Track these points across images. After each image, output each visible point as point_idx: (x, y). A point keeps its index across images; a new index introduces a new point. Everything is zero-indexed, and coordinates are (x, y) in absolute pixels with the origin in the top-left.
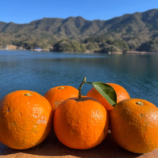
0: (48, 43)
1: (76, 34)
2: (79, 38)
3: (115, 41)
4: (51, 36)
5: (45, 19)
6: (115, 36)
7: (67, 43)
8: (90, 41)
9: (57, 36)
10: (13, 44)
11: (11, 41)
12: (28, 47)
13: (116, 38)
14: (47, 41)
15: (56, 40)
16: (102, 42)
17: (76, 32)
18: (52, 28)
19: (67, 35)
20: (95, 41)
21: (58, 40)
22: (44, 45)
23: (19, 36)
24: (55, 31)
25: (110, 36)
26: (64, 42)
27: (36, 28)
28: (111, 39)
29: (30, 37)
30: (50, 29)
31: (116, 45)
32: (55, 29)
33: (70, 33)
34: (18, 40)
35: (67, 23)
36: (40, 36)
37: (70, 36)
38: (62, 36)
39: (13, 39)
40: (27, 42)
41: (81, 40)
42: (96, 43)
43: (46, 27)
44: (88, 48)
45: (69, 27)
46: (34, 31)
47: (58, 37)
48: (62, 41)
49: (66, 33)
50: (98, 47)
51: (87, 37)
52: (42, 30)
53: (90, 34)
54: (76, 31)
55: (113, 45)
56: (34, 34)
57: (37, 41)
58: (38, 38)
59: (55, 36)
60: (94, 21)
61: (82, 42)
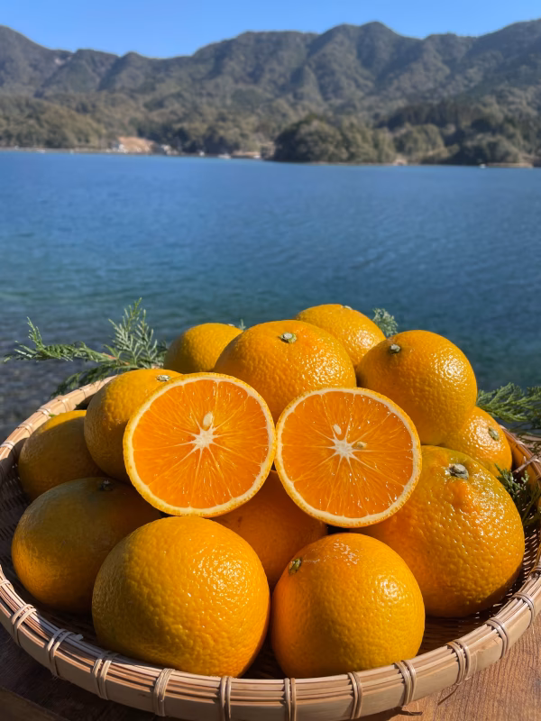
0: (257, 130)
1: (360, 94)
2: (370, 108)
3: (509, 120)
4: (269, 100)
5: (248, 34)
6: (511, 99)
7: (326, 128)
8: (409, 120)
9: (288, 101)
10: (141, 134)
11: (132, 122)
12: (188, 144)
13: (513, 107)
14: (253, 120)
15: (284, 115)
16: (457, 123)
17: (358, 86)
18: (272, 71)
19: (326, 99)
20: (431, 119)
21: (294, 118)
22: (243, 136)
23: (160, 104)
24: (281, 81)
25: (491, 99)
26: (315, 124)
27: (216, 71)
28: (495, 111)
29: (196, 108)
30: (267, 76)
31: (510, 137)
32: (281, 75)
33: (337, 90)
34: (157, 117)
35: (328, 48)
36: (229, 102)
37: (338, 102)
38: (306, 103)
39: (139, 116)
40: (185, 125)
41: (376, 116)
42: (432, 128)
43: (250, 70)
44: (400, 147)
45: (335, 66)
46: (210, 86)
47: (293, 106)
48: (307, 121)
49: (323, 89)
50: (440, 141)
51: (401, 103)
52: (236, 81)
53: (410, 91)
54: (361, 81)
55: (499, 137)
56: (209, 95)
57: (221, 124)
58: (225, 111)
59: (283, 104)
60: (431, 38)
61: (380, 125)
